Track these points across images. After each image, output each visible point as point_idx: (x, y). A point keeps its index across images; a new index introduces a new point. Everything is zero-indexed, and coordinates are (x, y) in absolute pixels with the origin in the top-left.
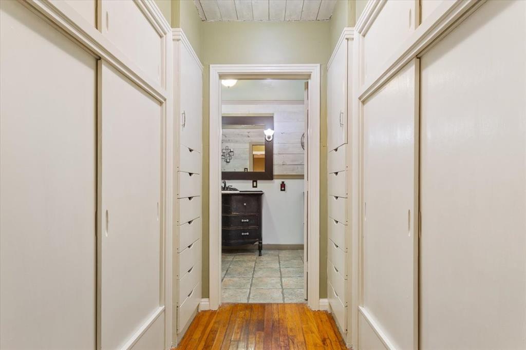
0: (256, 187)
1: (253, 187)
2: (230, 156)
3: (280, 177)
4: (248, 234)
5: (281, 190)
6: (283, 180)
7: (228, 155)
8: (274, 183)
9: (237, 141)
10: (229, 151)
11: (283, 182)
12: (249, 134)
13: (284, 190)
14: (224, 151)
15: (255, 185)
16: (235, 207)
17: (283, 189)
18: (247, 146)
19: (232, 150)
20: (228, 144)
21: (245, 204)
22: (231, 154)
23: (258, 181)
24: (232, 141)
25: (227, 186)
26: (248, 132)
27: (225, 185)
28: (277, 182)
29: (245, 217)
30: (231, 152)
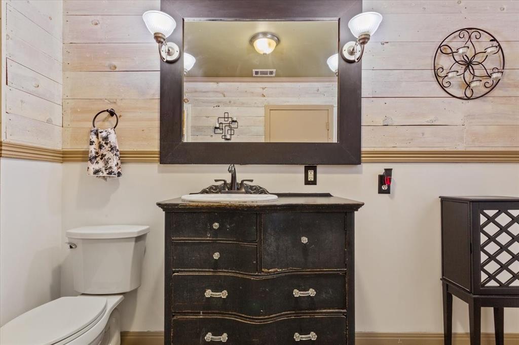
0: (314, 183)
1: (307, 182)
2: (231, 129)
3: (379, 156)
4: (313, 336)
5: (381, 191)
6: (388, 166)
7: (227, 128)
8: (360, 172)
9: (243, 104)
10: (230, 120)
11: (388, 172)
12: (265, 92)
13: (388, 192)
14: (222, 120)
15: (311, 177)
16: (272, 248)
17: (384, 187)
18: (262, 111)
19: (235, 119)
20: (227, 109)
21: (305, 240)
22: (233, 125)
23: (320, 168)
24: (235, 103)
25: (239, 181)
26: (263, 89)
27: (234, 178)
28: (370, 171)
29: (303, 282)
30: (233, 121)
